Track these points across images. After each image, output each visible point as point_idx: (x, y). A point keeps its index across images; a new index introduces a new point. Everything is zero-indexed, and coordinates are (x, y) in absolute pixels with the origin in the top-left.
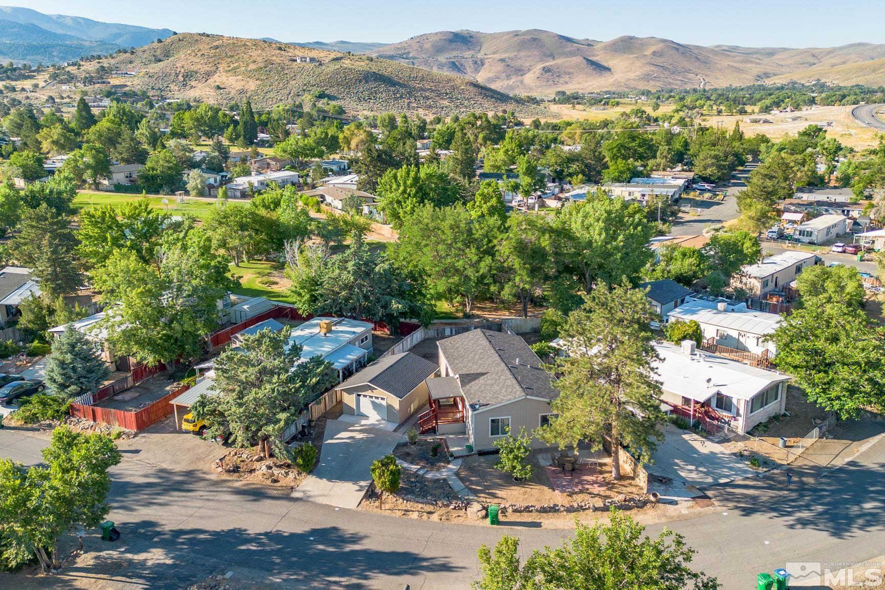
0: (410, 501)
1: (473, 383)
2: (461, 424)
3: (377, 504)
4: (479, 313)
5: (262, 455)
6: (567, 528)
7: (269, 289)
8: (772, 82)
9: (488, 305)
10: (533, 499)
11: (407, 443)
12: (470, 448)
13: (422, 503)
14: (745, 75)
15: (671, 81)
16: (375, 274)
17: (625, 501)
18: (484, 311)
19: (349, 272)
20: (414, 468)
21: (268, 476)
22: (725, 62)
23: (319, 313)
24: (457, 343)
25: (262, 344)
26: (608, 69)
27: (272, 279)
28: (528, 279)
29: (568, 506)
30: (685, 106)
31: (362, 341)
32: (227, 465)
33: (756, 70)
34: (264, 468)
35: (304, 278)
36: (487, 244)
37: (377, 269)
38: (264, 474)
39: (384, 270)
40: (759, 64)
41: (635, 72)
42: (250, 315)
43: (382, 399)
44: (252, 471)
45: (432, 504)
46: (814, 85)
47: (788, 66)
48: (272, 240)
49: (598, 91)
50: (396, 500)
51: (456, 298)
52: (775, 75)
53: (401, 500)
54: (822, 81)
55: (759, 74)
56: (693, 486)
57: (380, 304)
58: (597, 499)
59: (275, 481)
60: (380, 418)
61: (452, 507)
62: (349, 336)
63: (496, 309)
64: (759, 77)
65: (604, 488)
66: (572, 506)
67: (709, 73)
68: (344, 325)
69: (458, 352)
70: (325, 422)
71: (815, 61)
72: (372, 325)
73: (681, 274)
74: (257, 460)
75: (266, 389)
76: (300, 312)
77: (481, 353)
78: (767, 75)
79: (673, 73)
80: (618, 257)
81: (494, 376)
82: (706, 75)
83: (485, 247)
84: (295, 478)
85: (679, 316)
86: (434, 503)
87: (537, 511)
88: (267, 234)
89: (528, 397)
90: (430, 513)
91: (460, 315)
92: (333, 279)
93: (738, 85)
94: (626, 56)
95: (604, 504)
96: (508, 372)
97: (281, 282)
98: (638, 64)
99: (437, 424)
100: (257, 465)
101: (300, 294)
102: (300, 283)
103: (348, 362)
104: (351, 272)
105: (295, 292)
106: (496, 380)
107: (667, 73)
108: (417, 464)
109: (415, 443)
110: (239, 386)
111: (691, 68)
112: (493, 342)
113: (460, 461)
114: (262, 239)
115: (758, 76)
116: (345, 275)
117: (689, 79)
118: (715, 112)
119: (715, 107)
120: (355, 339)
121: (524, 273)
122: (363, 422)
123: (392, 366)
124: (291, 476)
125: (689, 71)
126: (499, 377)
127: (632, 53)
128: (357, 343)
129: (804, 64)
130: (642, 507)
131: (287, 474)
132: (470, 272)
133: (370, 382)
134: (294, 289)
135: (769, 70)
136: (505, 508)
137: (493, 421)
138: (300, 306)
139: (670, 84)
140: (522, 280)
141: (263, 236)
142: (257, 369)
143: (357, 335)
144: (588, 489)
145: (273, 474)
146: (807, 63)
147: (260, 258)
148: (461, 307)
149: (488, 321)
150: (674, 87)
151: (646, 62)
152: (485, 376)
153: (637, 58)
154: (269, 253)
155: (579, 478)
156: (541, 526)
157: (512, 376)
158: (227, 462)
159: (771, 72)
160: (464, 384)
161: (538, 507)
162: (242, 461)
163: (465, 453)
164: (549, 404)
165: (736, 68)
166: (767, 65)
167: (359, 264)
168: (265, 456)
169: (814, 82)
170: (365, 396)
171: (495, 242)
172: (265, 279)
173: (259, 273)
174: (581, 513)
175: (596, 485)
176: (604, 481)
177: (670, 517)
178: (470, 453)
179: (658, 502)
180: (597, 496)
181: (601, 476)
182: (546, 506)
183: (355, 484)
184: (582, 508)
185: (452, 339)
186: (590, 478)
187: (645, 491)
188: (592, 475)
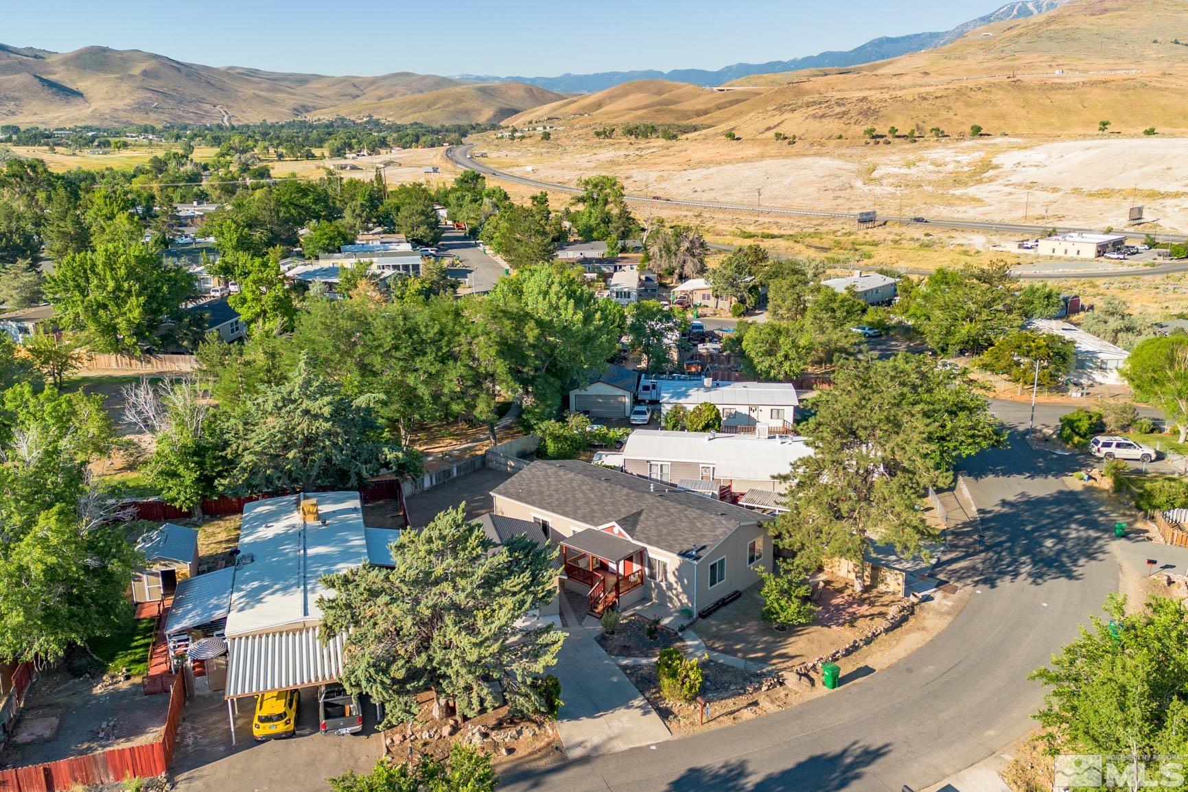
1: (638, 527)
2: (641, 588)
6: (895, 661)
8: (316, 118)
10: (827, 644)
11: (604, 634)
12: (686, 612)
14: (278, 109)
15: (181, 113)
17: (899, 612)
22: (247, 91)
26: (78, 94)
29: (864, 638)
30: (231, 148)
33: (291, 102)
34: (477, 739)
40: (293, 94)
41: (122, 99)
46: (366, 122)
47: (327, 97)
49: (72, 126)
52: (315, 108)
54: (375, 117)
55: (295, 106)
56: (922, 576)
58: (876, 619)
59: (511, 751)
61: (764, 688)
64: (297, 111)
65: (865, 607)
66: (867, 637)
67: (230, 104)
69: (550, 496)
71: (359, 93)
74: (452, 733)
78: (306, 109)
79: (181, 102)
81: (655, 511)
82: (228, 107)
84: (535, 734)
85: (672, 400)
86: (742, 691)
87: (844, 656)
89: (742, 524)
93: (274, 121)
94: (102, 75)
95: (889, 623)
96: (669, 502)
98: (125, 87)
99: (618, 596)
106: (668, 516)
107: (171, 102)
109: (613, 632)
111: (205, 96)
113: (690, 633)
115: (295, 109)
117: (205, 111)
118: (275, 157)
119: (272, 150)
124: (528, 733)
125: (202, 100)
126: (667, 511)
127: (112, 72)
129: (346, 95)
130: (913, 613)
131: (519, 733)
135: (309, 102)
137: (712, 567)
139: (180, 117)
144: (854, 613)
145: (496, 743)
146: (350, 95)
149: (450, 456)
150: (188, 122)
151: (137, 85)
152: (644, 515)
153: (122, 79)
155: (830, 605)
156: (873, 670)
157: (684, 506)
159: (310, 104)
160: (630, 532)
162: (425, 744)
163: (687, 621)
165: (265, 98)
166: (301, 96)
168: (457, 722)
169: (365, 119)
174: (877, 641)
175: (855, 606)
176: (854, 598)
177: (948, 613)
178: (691, 620)
179: (920, 602)
180: (872, 616)
181: (845, 595)
182: (847, 646)
183: (629, 707)
184: (875, 636)
185: (511, 483)
186: (838, 601)
187: (901, 595)
188: (834, 597)
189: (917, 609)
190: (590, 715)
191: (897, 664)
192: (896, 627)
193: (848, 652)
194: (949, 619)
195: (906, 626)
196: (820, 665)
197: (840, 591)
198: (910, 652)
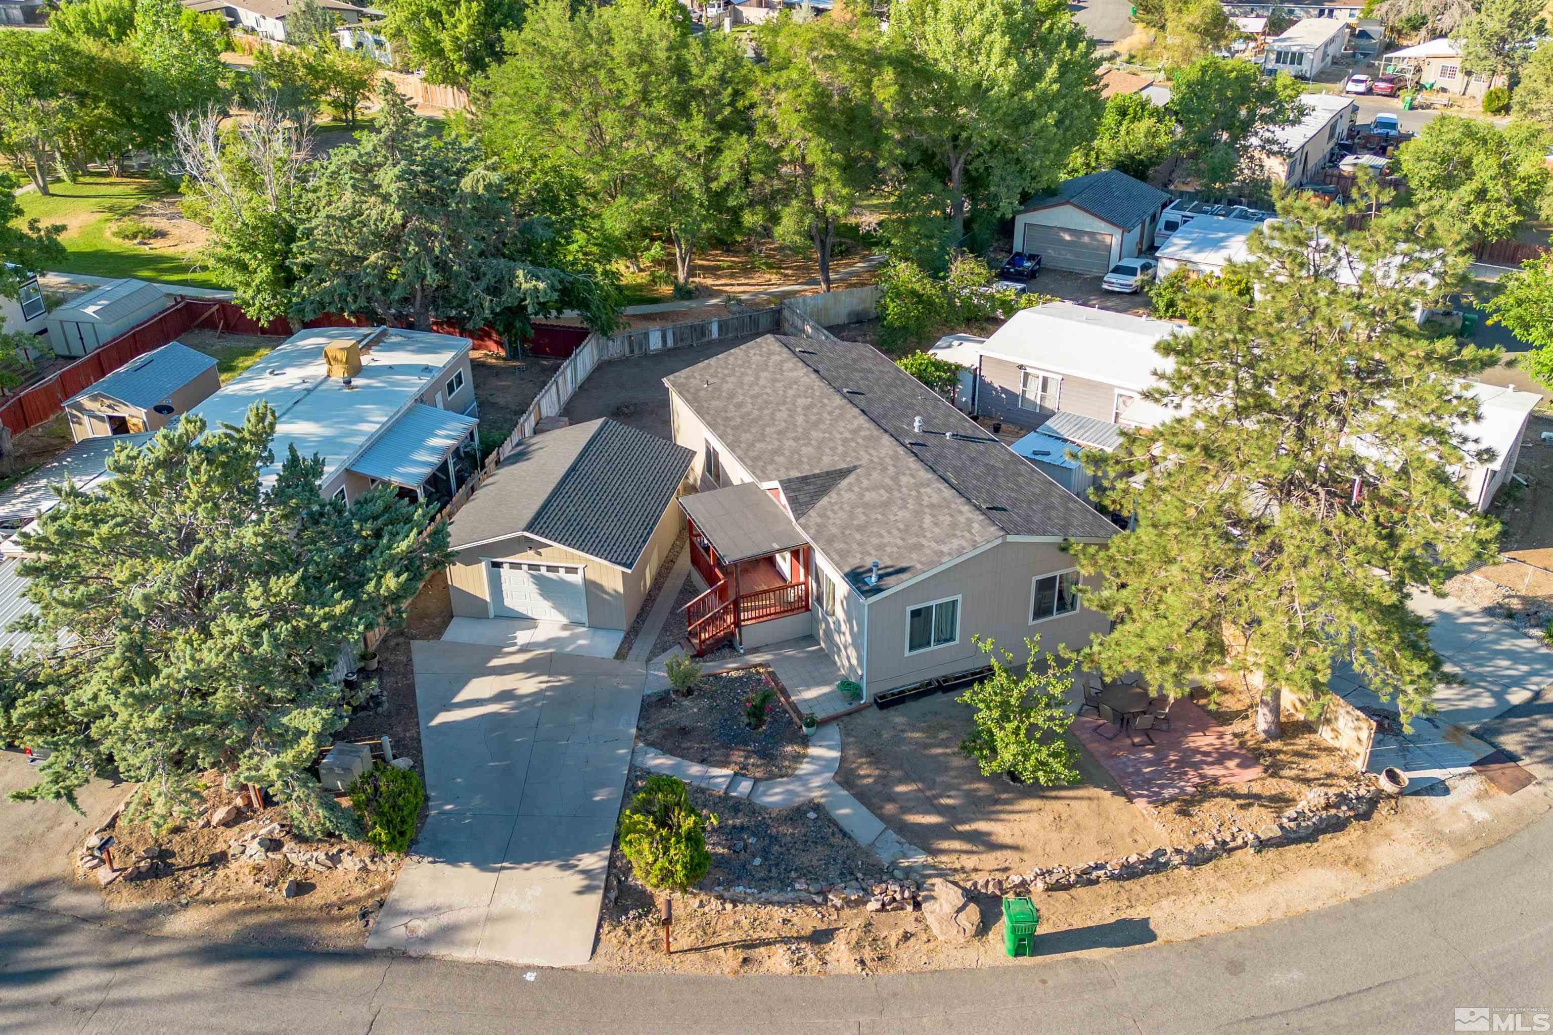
0: (744, 902)
1: (825, 501)
2: (803, 616)
3: (648, 930)
4: (709, 282)
5: (239, 802)
6: (1222, 928)
7: (145, 250)
9: (726, 260)
10: (1089, 839)
11: (667, 692)
12: (851, 689)
13: (781, 904)
16: (463, 199)
17: (1327, 806)
18: (719, 277)
19: (386, 198)
20: (721, 774)
21: (274, 873)
23: (309, 317)
24: (724, 380)
25: (182, 475)
27: (148, 223)
28: (844, 192)
29: (1190, 848)
31: (451, 388)
32: (128, 851)
34: (254, 847)
35: (251, 221)
36: (732, 103)
37: (466, 184)
38: (259, 869)
39: (488, 187)
42: (109, 331)
43: (571, 570)
44: (219, 860)
45: (813, 903)
48: (129, 119)
50: (701, 905)
51: (648, 249)
53: (715, 904)
56: (1458, 729)
57: (483, 283)
58: (1255, 809)
59: (301, 888)
60: (565, 621)
61: (873, 905)
62: (414, 379)
63: (748, 270)
65: (1255, 772)
66: (1201, 848)
68: (393, 347)
69: (739, 406)
70: (408, 652)
72: (469, 342)
73: (1131, 157)
74: (227, 823)
75: (226, 632)
76: (251, 313)
77: (807, 408)
80: (1051, 121)
81: (875, 475)
83: (727, 111)
84: (364, 869)
85: (1188, 254)
86: (819, 899)
87: (1113, 877)
88: (111, 104)
89: (1011, 538)
90: (820, 937)
91: (667, 289)
92: (341, 219)
95: (1281, 827)
96: (911, 462)
97: (176, 232)
99: (737, 623)
100: (228, 840)
101: (242, 267)
102: (239, 235)
103: (435, 459)
104: (395, 198)
105: (226, 261)
106: (889, 490)
108: (724, 764)
109: (690, 692)
110: (126, 629)
112: (820, 367)
113: (834, 732)
114: (100, 117)
116: (373, 208)
120: (433, 389)
121: (834, 175)
122: (523, 637)
123: (573, 469)
124: (350, 864)
126: (895, 479)
128: (439, 397)
130: (1366, 816)
131: (335, 860)
132: (690, 180)
133: (529, 528)
134: (221, 251)
136: (1024, 883)
137: (915, 614)
138: (247, 296)
140: (830, 195)
141: (102, 109)
142: (181, 566)
143: (437, 375)
144: (1215, 781)
145: (287, 867)
147: (105, 169)
148: (661, 271)
149: (740, 302)
152: (851, 478)
154: (125, 156)
155: (1175, 745)
156: (1153, 937)
157: (930, 476)
158: (126, 839)
160: (800, 506)
161: (1114, 865)
162: (177, 830)
163: (842, 707)
164: (1064, 549)
167: (412, 172)
168: (249, 805)
170: (515, 566)
171: (754, 94)
172: (129, 224)
173: (111, 209)
174: (1225, 861)
175: (1231, 764)
176: (1242, 745)
177: (1456, 841)
178: (855, 705)
179: (1402, 793)
180: (1251, 799)
181: (1229, 730)
182: (1133, 859)
183: (565, 867)
184: (1225, 850)
185: (704, 368)
186: (1203, 741)
187: (1359, 764)
188: (1203, 728)
189: (1384, 808)
190: (482, 863)
191: (1218, 939)
192: (1298, 840)
193: (1129, 873)
194: (1449, 855)
195: (1327, 843)
196: (1041, 885)
197: (1224, 718)
198: (1277, 915)
